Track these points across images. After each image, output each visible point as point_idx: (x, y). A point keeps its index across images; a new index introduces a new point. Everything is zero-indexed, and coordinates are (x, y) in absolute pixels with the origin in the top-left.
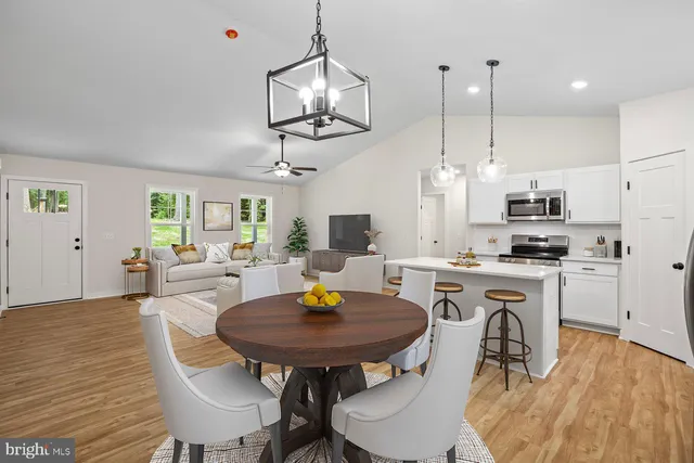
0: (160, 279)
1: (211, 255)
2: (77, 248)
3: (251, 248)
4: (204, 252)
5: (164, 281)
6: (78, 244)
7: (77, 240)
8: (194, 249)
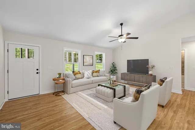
0: (69, 86)
1: (86, 75)
2: (37, 73)
3: (99, 72)
4: (83, 74)
5: (71, 87)
6: (38, 71)
7: (37, 70)
8: (80, 73)
